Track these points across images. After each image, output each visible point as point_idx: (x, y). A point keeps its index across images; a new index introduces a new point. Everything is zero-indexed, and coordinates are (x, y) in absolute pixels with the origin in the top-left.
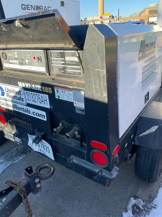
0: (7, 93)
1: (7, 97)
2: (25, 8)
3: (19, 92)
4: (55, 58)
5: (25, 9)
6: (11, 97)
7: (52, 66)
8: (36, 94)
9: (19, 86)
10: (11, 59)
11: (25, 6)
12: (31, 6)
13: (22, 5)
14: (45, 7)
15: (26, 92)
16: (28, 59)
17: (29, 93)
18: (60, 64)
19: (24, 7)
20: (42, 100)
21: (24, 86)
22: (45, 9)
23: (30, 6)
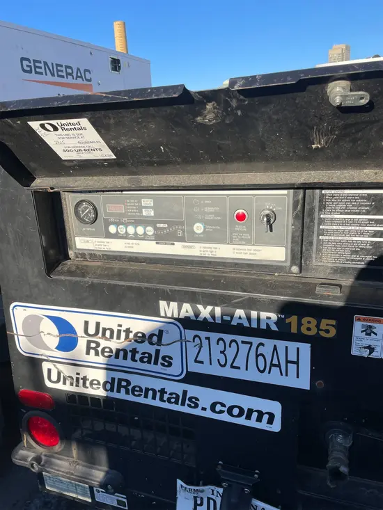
0: (89, 342)
1: (88, 353)
2: (29, 69)
3: (152, 335)
4: (341, 214)
5: (30, 72)
6: (106, 354)
7: (319, 241)
8: (243, 342)
9: (162, 314)
10: (117, 224)
11: (30, 63)
12: (46, 64)
13: (23, 59)
14: (78, 69)
15: (190, 334)
16: (206, 223)
17: (208, 338)
18: (361, 234)
19: (27, 66)
20: (275, 362)
21: (191, 313)
22: (79, 74)
23: (42, 65)
